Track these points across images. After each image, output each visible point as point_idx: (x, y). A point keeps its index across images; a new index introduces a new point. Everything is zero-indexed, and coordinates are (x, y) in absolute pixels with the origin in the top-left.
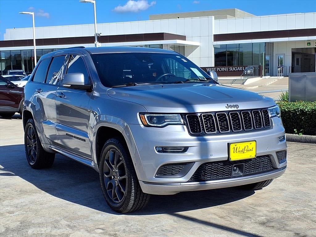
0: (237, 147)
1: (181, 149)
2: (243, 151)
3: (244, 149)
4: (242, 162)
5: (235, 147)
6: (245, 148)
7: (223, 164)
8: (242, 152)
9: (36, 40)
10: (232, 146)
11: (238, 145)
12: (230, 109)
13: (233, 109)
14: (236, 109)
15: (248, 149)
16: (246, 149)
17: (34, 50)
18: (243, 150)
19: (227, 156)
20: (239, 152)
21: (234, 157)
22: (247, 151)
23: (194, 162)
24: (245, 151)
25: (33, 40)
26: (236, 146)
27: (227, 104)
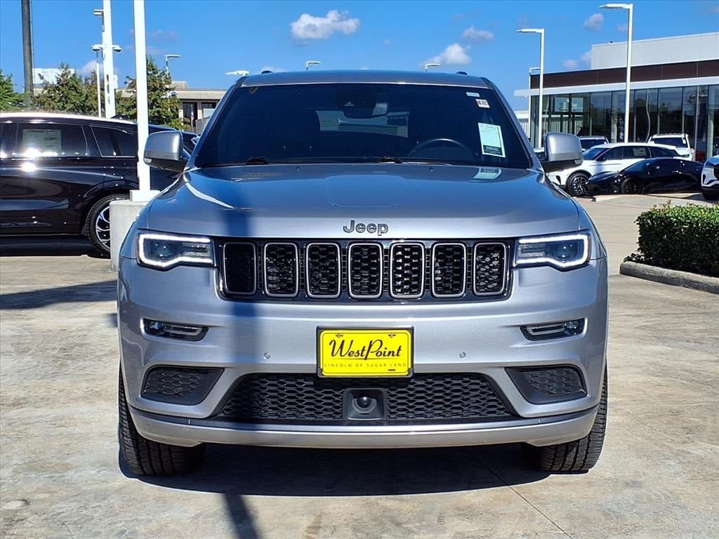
0: (343, 342)
1: (194, 331)
2: (364, 354)
3: (366, 349)
4: (376, 386)
5: (336, 339)
6: (370, 346)
7: (312, 383)
8: (360, 357)
9: (632, 68)
10: (327, 337)
11: (348, 336)
12: (355, 235)
13: (366, 235)
14: (375, 235)
15: (382, 350)
16: (374, 348)
17: (625, 91)
18: (363, 350)
19: (315, 363)
20: (349, 355)
21: (333, 367)
22: (378, 353)
23: (223, 368)
24: (370, 355)
25: (626, 69)
26: (342, 339)
27: (353, 219)
